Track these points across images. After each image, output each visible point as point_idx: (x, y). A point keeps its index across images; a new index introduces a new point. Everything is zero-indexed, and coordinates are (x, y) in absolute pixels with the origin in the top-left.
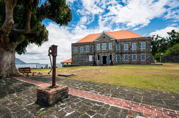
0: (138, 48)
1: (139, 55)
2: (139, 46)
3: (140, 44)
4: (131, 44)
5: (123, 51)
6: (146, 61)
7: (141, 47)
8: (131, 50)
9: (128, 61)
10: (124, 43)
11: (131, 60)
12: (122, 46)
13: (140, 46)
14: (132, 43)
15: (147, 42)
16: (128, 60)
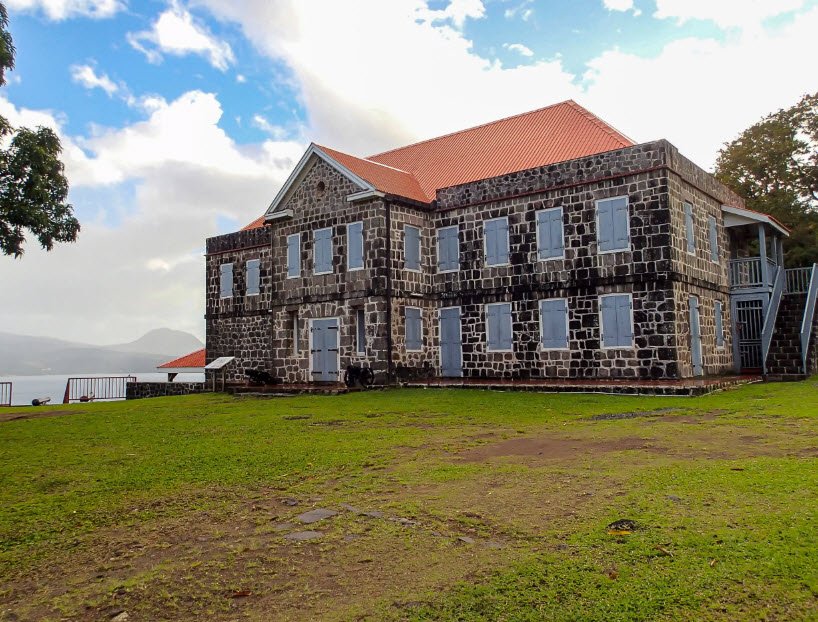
0: (575, 244)
1: (588, 305)
2: (581, 230)
3: (590, 215)
4: (530, 217)
5: (477, 275)
6: (641, 354)
7: (593, 238)
8: (530, 268)
9: (509, 356)
10: (486, 216)
11: (533, 346)
12: (469, 234)
13: (588, 232)
14: (530, 206)
15: (642, 186)
16: (511, 351)
